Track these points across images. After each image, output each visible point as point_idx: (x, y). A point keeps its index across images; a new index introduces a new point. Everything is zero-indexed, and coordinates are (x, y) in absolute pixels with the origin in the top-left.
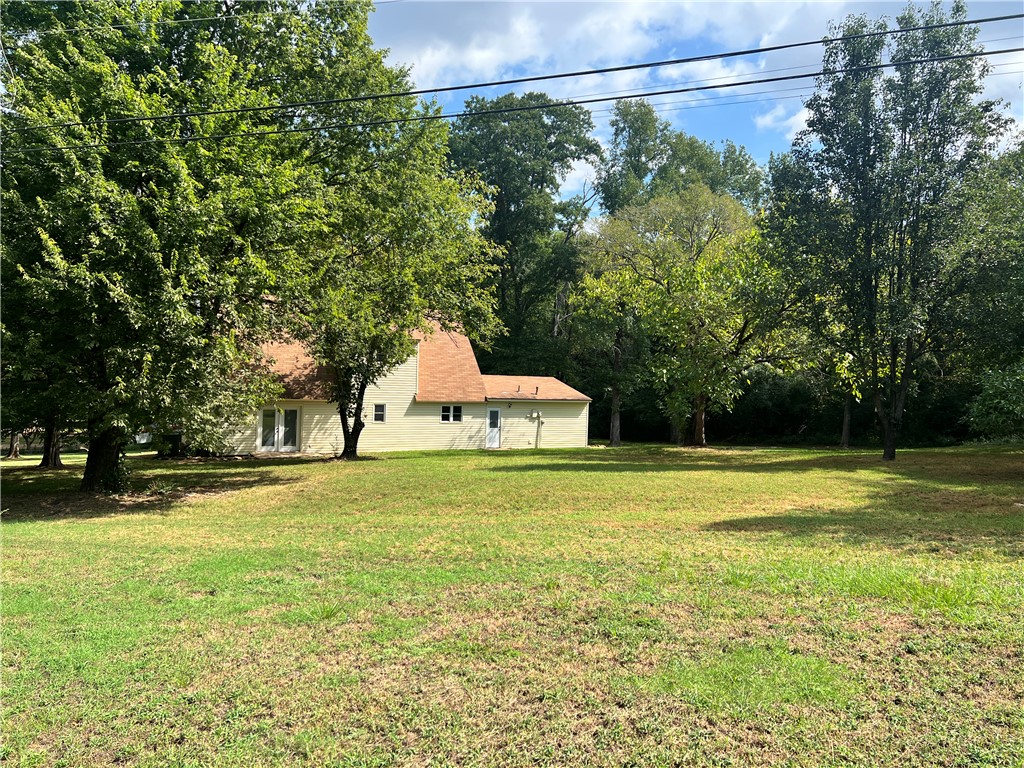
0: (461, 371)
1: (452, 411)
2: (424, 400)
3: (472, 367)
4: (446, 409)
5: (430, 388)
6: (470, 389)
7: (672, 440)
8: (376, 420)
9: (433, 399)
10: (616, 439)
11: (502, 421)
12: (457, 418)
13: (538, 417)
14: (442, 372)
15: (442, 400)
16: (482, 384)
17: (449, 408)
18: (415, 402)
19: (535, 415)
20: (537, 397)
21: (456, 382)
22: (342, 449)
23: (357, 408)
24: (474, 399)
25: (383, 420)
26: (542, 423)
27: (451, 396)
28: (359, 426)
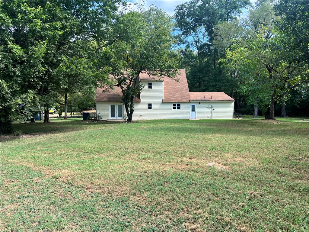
0: (181, 91)
1: (177, 106)
2: (165, 102)
3: (186, 89)
4: (174, 105)
5: (169, 97)
6: (184, 97)
7: (282, 116)
8: (149, 109)
9: (169, 101)
10: (255, 116)
11: (196, 109)
12: (179, 108)
13: (212, 107)
14: (174, 92)
15: (172, 102)
16: (189, 95)
17: (175, 104)
18: (163, 103)
19: (210, 107)
20: (211, 100)
21: (179, 95)
22: (127, 119)
23: (131, 105)
24: (185, 101)
25: (151, 109)
26: (213, 110)
27: (176, 100)
28: (132, 111)
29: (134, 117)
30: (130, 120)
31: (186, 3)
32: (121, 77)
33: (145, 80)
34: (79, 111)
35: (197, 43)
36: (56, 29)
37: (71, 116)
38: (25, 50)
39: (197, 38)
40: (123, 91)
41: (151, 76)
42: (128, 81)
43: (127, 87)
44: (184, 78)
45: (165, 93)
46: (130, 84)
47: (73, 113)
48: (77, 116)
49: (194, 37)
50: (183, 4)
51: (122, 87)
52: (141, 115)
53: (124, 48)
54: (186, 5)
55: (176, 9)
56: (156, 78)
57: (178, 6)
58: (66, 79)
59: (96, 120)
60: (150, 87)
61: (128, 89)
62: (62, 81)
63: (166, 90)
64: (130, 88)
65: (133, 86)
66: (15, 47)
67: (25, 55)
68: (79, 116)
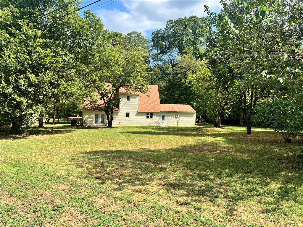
0: (154, 103)
1: (150, 115)
2: (140, 111)
3: (158, 102)
4: (148, 114)
5: (143, 108)
6: (156, 109)
8: (127, 117)
9: (143, 111)
11: (166, 118)
12: (151, 117)
13: (178, 117)
14: (148, 103)
15: (146, 112)
16: (160, 107)
17: (149, 114)
18: (138, 112)
20: (178, 111)
21: (152, 106)
22: (108, 125)
23: (111, 114)
24: (156, 111)
25: (129, 117)
26: (179, 119)
27: (149, 110)
28: (112, 119)
29: (114, 124)
30: (110, 126)
31: (161, 30)
32: (104, 92)
33: (123, 94)
34: (65, 118)
35: (172, 61)
36: (58, 62)
37: (58, 122)
38: (38, 78)
39: (172, 57)
40: (105, 103)
41: (128, 92)
42: (109, 95)
43: (108, 100)
44: (157, 92)
45: (140, 104)
46: (111, 98)
47: (59, 119)
48: (64, 122)
49: (170, 56)
50: (159, 30)
51: (104, 100)
52: (120, 122)
53: (106, 74)
54: (161, 31)
55: (152, 34)
56: (132, 93)
57: (154, 32)
58: (63, 96)
59: (82, 126)
60: (128, 99)
61: (109, 102)
62: (60, 97)
63: (142, 102)
64: (111, 100)
65: (114, 99)
66: (32, 76)
67: (37, 81)
68: (65, 122)
